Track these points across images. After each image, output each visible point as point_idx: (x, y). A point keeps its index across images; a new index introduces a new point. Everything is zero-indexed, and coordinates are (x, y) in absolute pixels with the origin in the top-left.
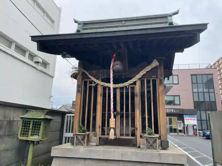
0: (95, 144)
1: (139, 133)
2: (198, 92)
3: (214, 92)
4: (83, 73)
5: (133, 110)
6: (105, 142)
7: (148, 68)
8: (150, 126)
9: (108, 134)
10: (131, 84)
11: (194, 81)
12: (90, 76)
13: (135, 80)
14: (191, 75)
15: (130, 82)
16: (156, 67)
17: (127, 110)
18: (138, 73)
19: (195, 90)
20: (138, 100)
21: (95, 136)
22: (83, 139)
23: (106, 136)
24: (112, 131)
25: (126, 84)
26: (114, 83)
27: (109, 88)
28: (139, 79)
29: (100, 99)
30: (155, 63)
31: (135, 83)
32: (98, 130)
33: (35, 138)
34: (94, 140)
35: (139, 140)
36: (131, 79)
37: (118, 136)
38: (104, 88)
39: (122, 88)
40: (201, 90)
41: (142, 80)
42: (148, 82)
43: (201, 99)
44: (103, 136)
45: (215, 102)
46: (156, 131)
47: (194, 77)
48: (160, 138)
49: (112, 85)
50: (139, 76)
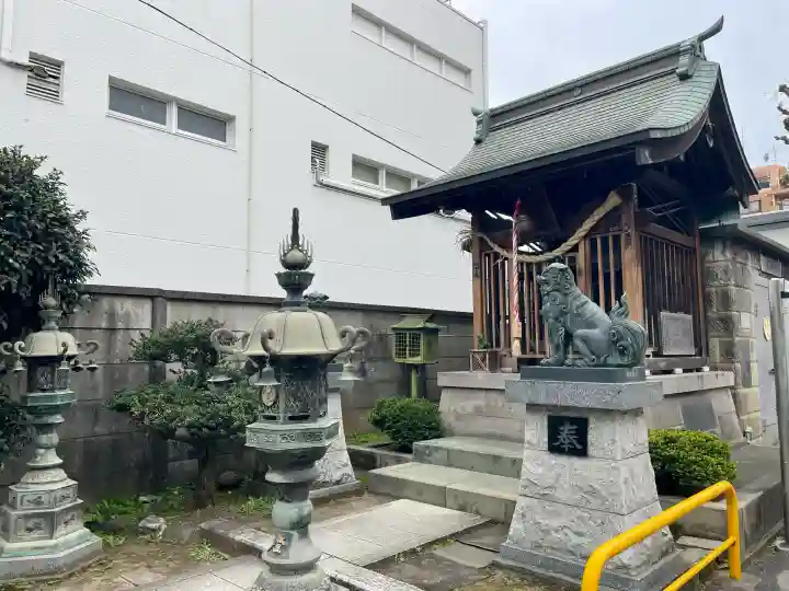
0: (510, 369)
4: (481, 239)
7: (600, 213)
10: (568, 252)
12: (491, 244)
13: (576, 241)
15: (567, 246)
16: (616, 209)
18: (581, 225)
21: (511, 355)
22: (484, 360)
28: (585, 237)
30: (613, 200)
31: (575, 248)
33: (418, 360)
34: (509, 364)
41: (589, 236)
42: (605, 242)
50: (581, 232)
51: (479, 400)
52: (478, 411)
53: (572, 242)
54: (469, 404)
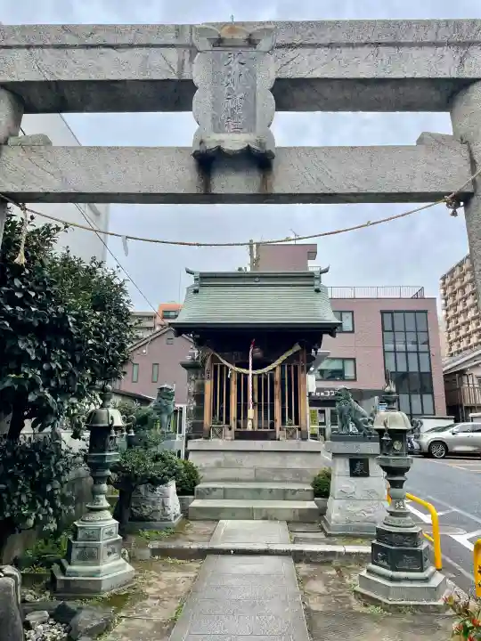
0: (230, 438)
1: (278, 424)
2: (395, 352)
3: (429, 352)
4: (214, 359)
5: (272, 400)
6: (241, 435)
7: (289, 353)
8: (290, 417)
9: (245, 427)
10: (270, 371)
11: (389, 327)
12: (223, 361)
13: (276, 366)
14: (383, 312)
15: (270, 368)
16: (298, 352)
17: (266, 400)
18: (278, 358)
19: (390, 347)
20: (277, 389)
21: (230, 429)
22: (220, 432)
23: (242, 430)
24: (250, 422)
25: (265, 370)
26: (253, 369)
27: (246, 375)
28: (280, 364)
29: (234, 388)
30: (297, 348)
31: (274, 369)
32: (233, 423)
34: (229, 434)
35: (278, 433)
36: (270, 364)
37: (256, 429)
38: (239, 374)
39: (260, 375)
40: (401, 347)
41: (282, 366)
42: (289, 366)
43: (402, 368)
44: (239, 430)
45: (430, 374)
46: (297, 423)
47: (388, 317)
48: (300, 429)
49: (250, 372)
50: (279, 361)
51: (220, 458)
52: (219, 465)
53: (273, 365)
54: (212, 460)
